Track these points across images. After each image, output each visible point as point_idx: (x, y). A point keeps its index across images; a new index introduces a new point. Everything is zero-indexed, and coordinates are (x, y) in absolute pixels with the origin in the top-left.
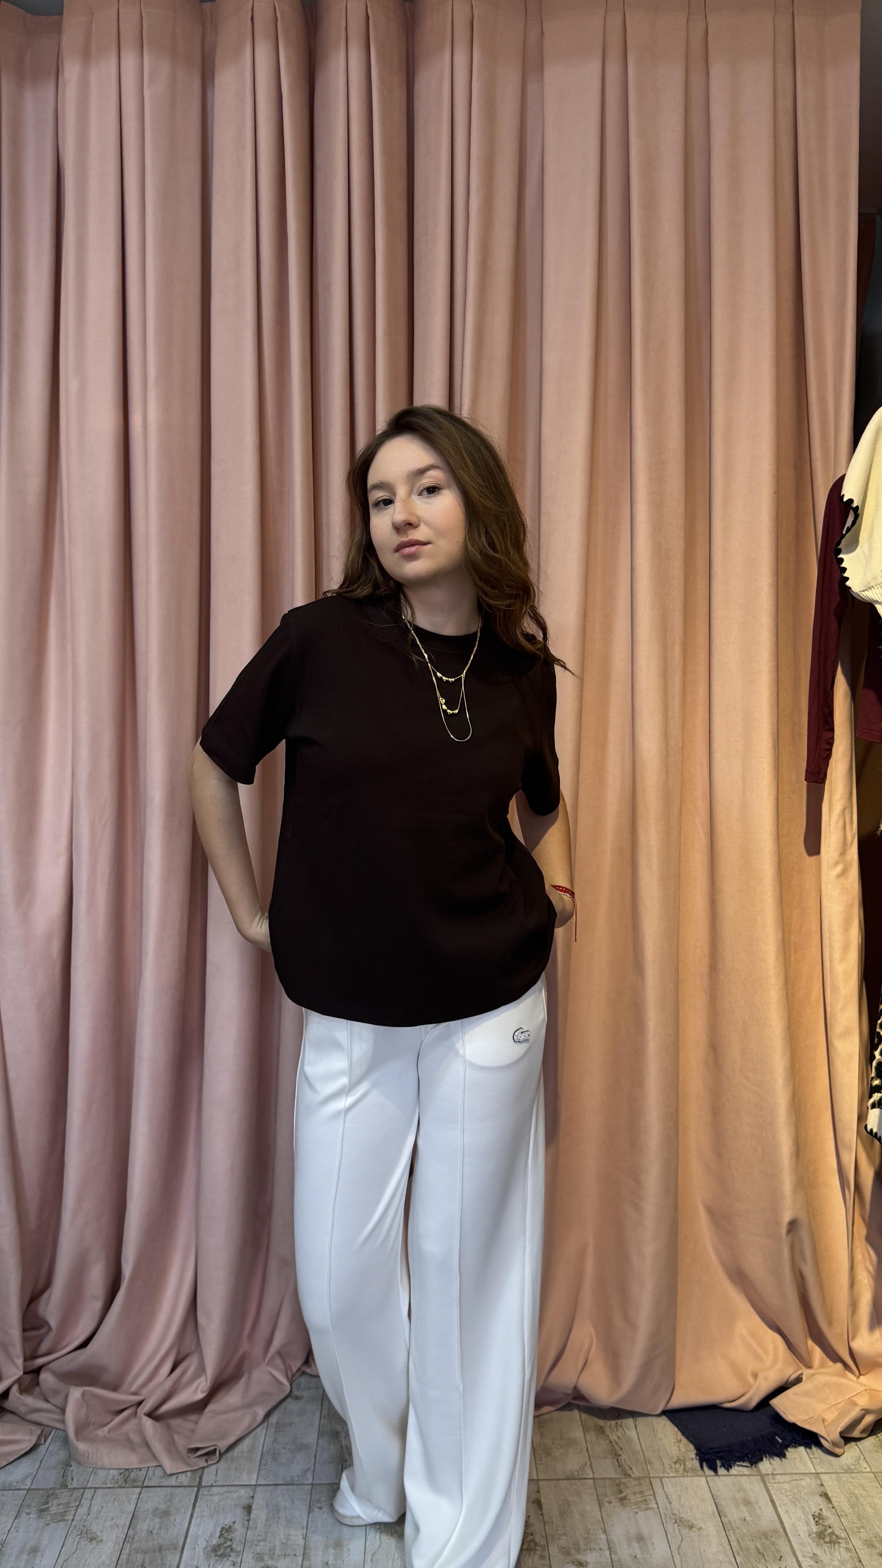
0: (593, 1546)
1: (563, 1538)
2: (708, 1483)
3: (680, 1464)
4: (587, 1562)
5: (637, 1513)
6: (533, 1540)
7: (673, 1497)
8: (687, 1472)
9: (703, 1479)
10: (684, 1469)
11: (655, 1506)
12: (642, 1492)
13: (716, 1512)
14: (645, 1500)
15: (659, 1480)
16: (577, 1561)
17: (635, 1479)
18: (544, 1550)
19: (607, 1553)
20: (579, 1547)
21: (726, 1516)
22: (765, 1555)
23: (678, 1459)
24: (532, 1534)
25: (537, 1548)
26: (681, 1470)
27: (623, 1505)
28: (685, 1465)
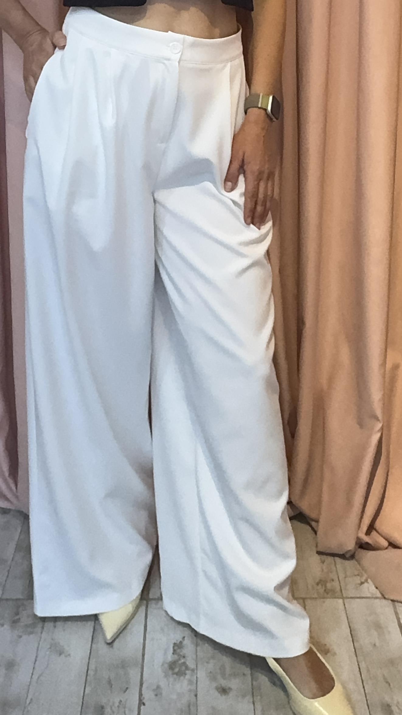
2: (344, 605)
3: (322, 585)
4: (230, 689)
6: (184, 663)
8: (327, 593)
9: (341, 601)
10: (325, 590)
16: (221, 687)
18: (192, 675)
21: (357, 641)
22: (391, 684)
23: (321, 580)
24: (184, 657)
25: (187, 672)
26: (322, 591)
28: (326, 587)
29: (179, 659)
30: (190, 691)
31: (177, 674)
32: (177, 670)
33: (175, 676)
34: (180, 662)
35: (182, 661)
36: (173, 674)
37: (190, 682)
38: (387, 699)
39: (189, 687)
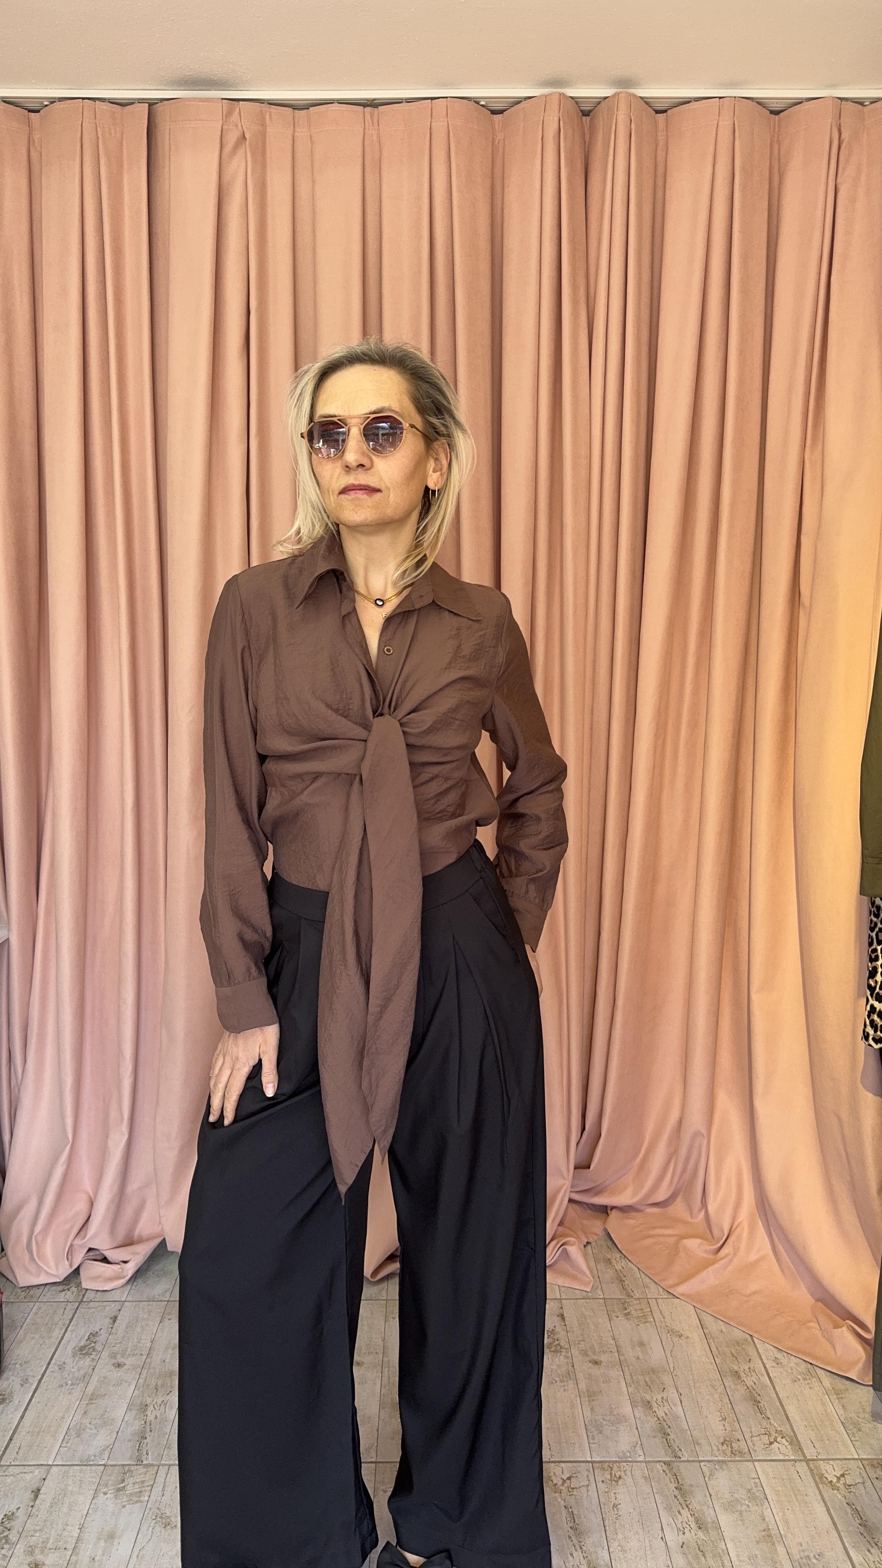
0: (605, 1349)
1: (582, 1343)
4: (601, 1362)
5: (638, 1325)
6: (559, 1344)
7: (667, 1314)
11: (652, 1320)
12: (642, 1309)
13: (700, 1325)
14: (644, 1315)
15: (654, 1300)
17: (636, 1299)
18: (567, 1352)
19: (616, 1355)
20: (594, 1350)
21: (707, 1328)
24: (558, 1340)
25: (563, 1350)
27: (628, 1319)
29: (554, 1342)
30: (568, 1363)
31: (554, 1352)
32: (553, 1349)
33: (553, 1353)
34: (555, 1344)
35: (557, 1342)
36: (550, 1351)
37: (566, 1357)
38: (736, 1368)
39: (566, 1360)
